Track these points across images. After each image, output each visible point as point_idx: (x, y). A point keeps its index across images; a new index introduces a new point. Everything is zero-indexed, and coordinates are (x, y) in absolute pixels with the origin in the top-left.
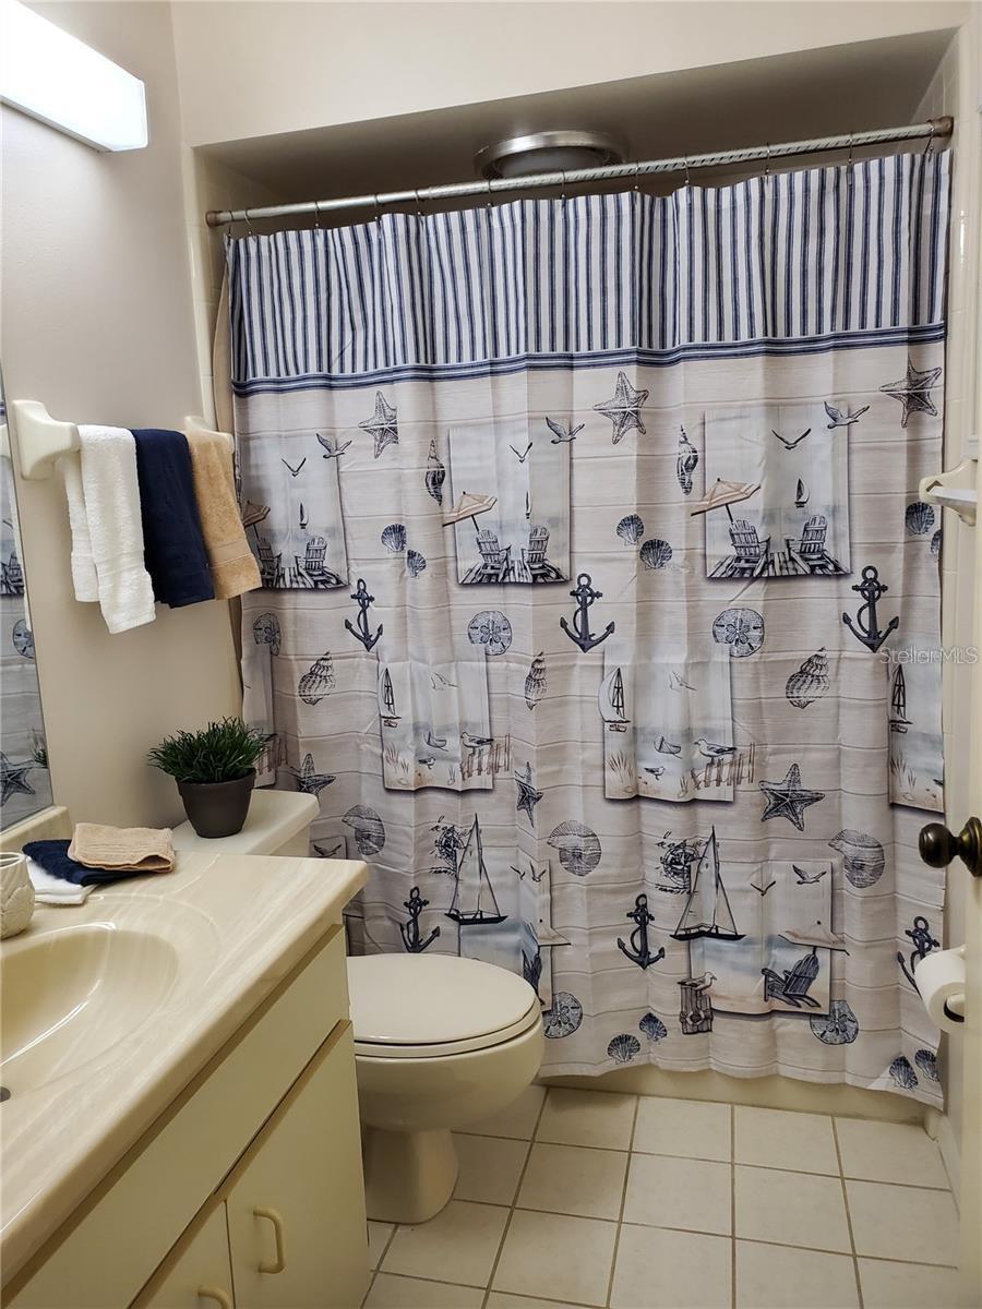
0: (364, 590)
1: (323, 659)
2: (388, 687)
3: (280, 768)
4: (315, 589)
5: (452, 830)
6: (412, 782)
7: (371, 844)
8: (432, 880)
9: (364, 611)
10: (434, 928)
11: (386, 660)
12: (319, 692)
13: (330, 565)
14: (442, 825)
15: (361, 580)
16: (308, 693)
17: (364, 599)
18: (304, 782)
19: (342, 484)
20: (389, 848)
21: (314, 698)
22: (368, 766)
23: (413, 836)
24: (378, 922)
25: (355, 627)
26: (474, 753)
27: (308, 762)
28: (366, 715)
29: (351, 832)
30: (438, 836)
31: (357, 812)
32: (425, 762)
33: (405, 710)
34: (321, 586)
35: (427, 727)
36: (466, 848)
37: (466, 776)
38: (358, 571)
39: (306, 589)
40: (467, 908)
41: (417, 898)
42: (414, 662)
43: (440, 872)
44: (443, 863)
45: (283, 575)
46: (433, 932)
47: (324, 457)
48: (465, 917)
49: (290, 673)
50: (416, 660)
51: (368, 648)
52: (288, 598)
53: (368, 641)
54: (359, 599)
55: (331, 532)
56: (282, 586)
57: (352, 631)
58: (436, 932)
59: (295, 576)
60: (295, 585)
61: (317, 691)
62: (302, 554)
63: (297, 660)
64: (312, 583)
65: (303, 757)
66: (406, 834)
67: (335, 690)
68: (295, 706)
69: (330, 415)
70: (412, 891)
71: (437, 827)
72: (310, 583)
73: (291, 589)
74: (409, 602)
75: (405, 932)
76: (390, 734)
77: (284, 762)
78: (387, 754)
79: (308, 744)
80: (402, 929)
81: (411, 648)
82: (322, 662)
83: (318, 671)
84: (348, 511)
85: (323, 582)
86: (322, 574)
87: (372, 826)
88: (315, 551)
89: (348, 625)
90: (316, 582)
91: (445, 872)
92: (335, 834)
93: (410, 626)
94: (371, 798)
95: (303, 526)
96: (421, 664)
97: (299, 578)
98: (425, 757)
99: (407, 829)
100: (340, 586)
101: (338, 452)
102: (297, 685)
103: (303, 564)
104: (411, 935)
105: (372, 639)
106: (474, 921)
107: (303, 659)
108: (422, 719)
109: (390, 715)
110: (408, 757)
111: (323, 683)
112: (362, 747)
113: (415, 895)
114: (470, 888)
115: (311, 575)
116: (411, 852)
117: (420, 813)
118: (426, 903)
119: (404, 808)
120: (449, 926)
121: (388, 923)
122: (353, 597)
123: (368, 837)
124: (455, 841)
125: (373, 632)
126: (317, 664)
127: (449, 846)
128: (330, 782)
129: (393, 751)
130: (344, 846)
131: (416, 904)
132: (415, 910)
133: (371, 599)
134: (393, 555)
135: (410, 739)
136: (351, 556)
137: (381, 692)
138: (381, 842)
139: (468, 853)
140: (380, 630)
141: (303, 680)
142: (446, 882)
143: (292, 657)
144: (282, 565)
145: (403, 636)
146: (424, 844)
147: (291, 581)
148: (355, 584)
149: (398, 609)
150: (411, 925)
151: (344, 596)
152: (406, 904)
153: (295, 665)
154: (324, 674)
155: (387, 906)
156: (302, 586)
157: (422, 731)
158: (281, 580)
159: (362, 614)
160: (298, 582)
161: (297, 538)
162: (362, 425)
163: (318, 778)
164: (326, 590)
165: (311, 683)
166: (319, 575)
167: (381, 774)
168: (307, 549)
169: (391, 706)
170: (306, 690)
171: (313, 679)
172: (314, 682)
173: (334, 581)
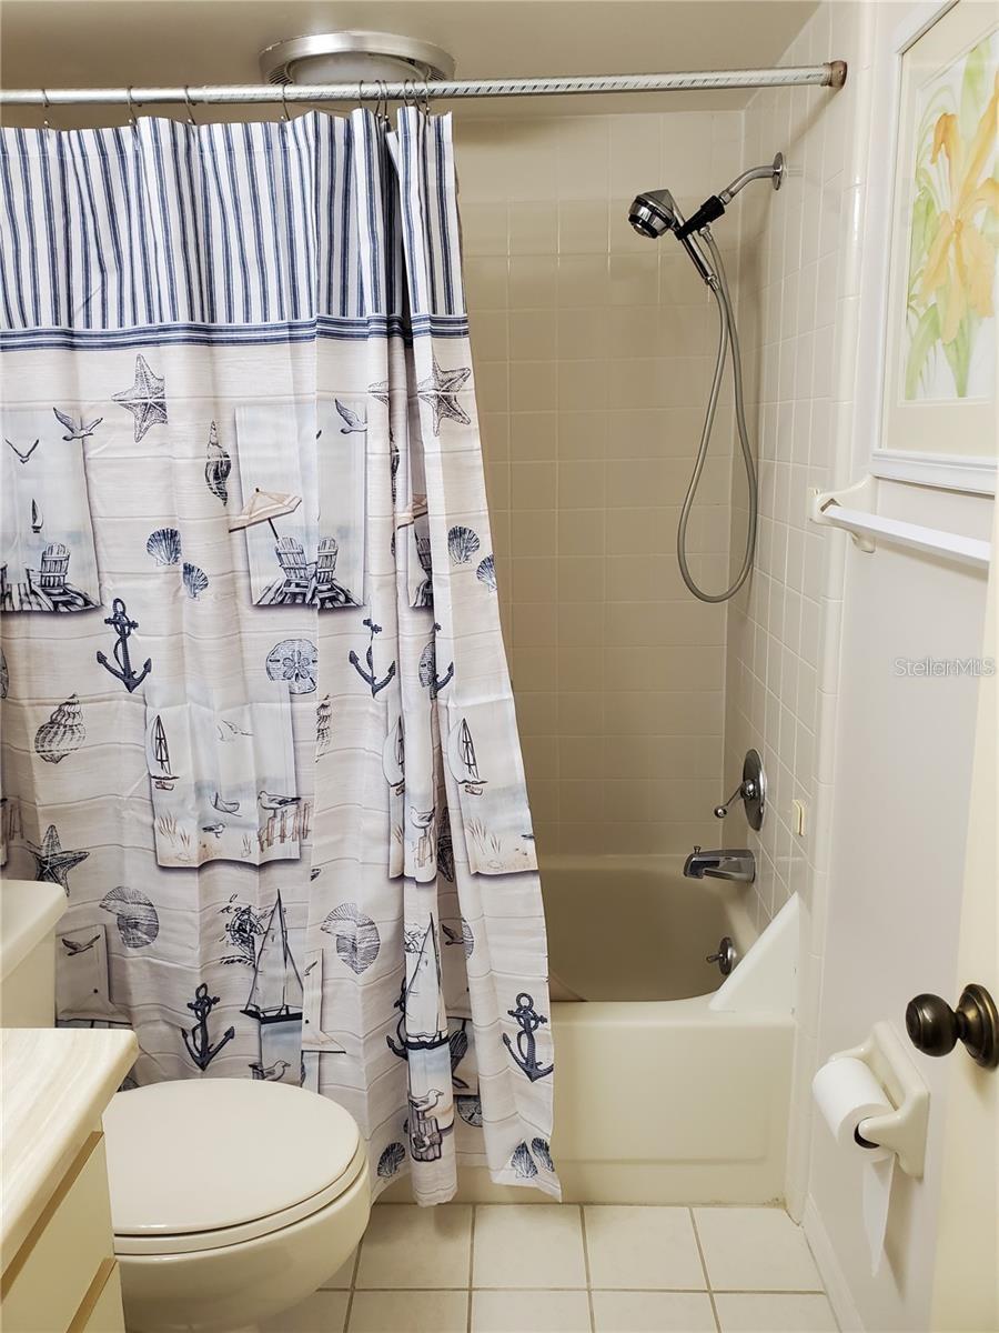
0: (123, 613)
1: (67, 703)
2: (161, 740)
3: (13, 843)
4: (55, 612)
5: (247, 911)
6: (195, 858)
7: (140, 934)
8: (225, 971)
9: (123, 640)
10: (228, 1028)
11: (157, 705)
12: (61, 747)
13: (75, 581)
14: (234, 905)
15: (118, 600)
16: (48, 748)
17: (122, 625)
18: (46, 863)
19: (91, 475)
20: (165, 939)
21: (57, 754)
22: (135, 837)
23: (197, 923)
24: (150, 1028)
25: (111, 661)
26: (275, 816)
27: (51, 837)
28: (131, 775)
29: (112, 919)
30: (229, 918)
31: (119, 894)
32: (211, 829)
33: (183, 765)
34: (63, 609)
35: (213, 787)
36: (266, 933)
37: (265, 844)
38: (112, 589)
39: (42, 613)
40: (269, 1003)
41: (205, 997)
42: (194, 705)
43: (233, 962)
44: (237, 951)
45: (10, 594)
46: (226, 1034)
47: (65, 438)
48: (267, 1014)
49: (23, 722)
50: (198, 702)
51: (130, 688)
52: (18, 625)
53: (130, 680)
54: (115, 623)
55: (76, 537)
56: (9, 608)
57: (107, 667)
58: (230, 1034)
59: (26, 595)
60: (26, 607)
61: (59, 745)
62: (36, 566)
63: (33, 705)
64: (51, 605)
65: (43, 831)
66: (190, 921)
67: (84, 743)
68: (30, 765)
69: (72, 382)
70: (198, 990)
71: (228, 908)
72: (47, 604)
73: (21, 612)
74: (185, 628)
75: (190, 1039)
76: (162, 797)
77: (17, 835)
78: (158, 823)
79: (50, 814)
80: (185, 1034)
81: (191, 688)
82: (66, 708)
83: (61, 720)
84: (99, 510)
85: (65, 604)
86: (64, 593)
87: (140, 913)
88: (53, 562)
89: (101, 659)
90: (56, 604)
91: (240, 961)
92: (90, 922)
93: (188, 659)
94: (139, 877)
95: (37, 529)
96: (204, 709)
97: (32, 598)
98: (210, 824)
99: (191, 915)
100: (89, 607)
101: (84, 432)
102: (32, 739)
103: (36, 579)
104: (198, 1043)
105: (136, 676)
106: (278, 1019)
107: (38, 704)
108: (207, 776)
109: (164, 774)
110: (189, 827)
111: (69, 734)
112: (124, 814)
113: (201, 994)
114: (274, 980)
115: (49, 594)
116: (195, 942)
117: (206, 893)
118: (216, 1000)
119: (186, 890)
120: (248, 1026)
121: (164, 1028)
122: (107, 621)
123: (136, 926)
124: (252, 925)
125: (137, 667)
126: (60, 710)
127: (244, 930)
128: (81, 859)
129: (168, 820)
130: (103, 937)
131: (204, 1003)
132: (203, 1012)
133: (133, 625)
134: (163, 568)
135: (191, 802)
136: (104, 568)
137: (151, 745)
138: (153, 931)
139: (269, 939)
140: (147, 666)
141: (40, 731)
142: (241, 973)
143: (25, 702)
144: (8, 581)
145: (179, 672)
146: (211, 931)
147: (21, 601)
148: (109, 604)
149: (174, 638)
150: (198, 1031)
151: (95, 620)
152: (190, 1006)
153: (29, 713)
154: (69, 722)
155: (163, 1008)
156: (36, 608)
157: (206, 792)
158: (7, 600)
159: (120, 644)
160: (30, 603)
161: (28, 545)
162: (117, 398)
163: (65, 855)
164: (71, 613)
165: (52, 734)
166: (60, 594)
167: (152, 848)
168: (43, 560)
169: (166, 763)
170: (45, 744)
171: (54, 730)
172: (56, 733)
173: (80, 602)
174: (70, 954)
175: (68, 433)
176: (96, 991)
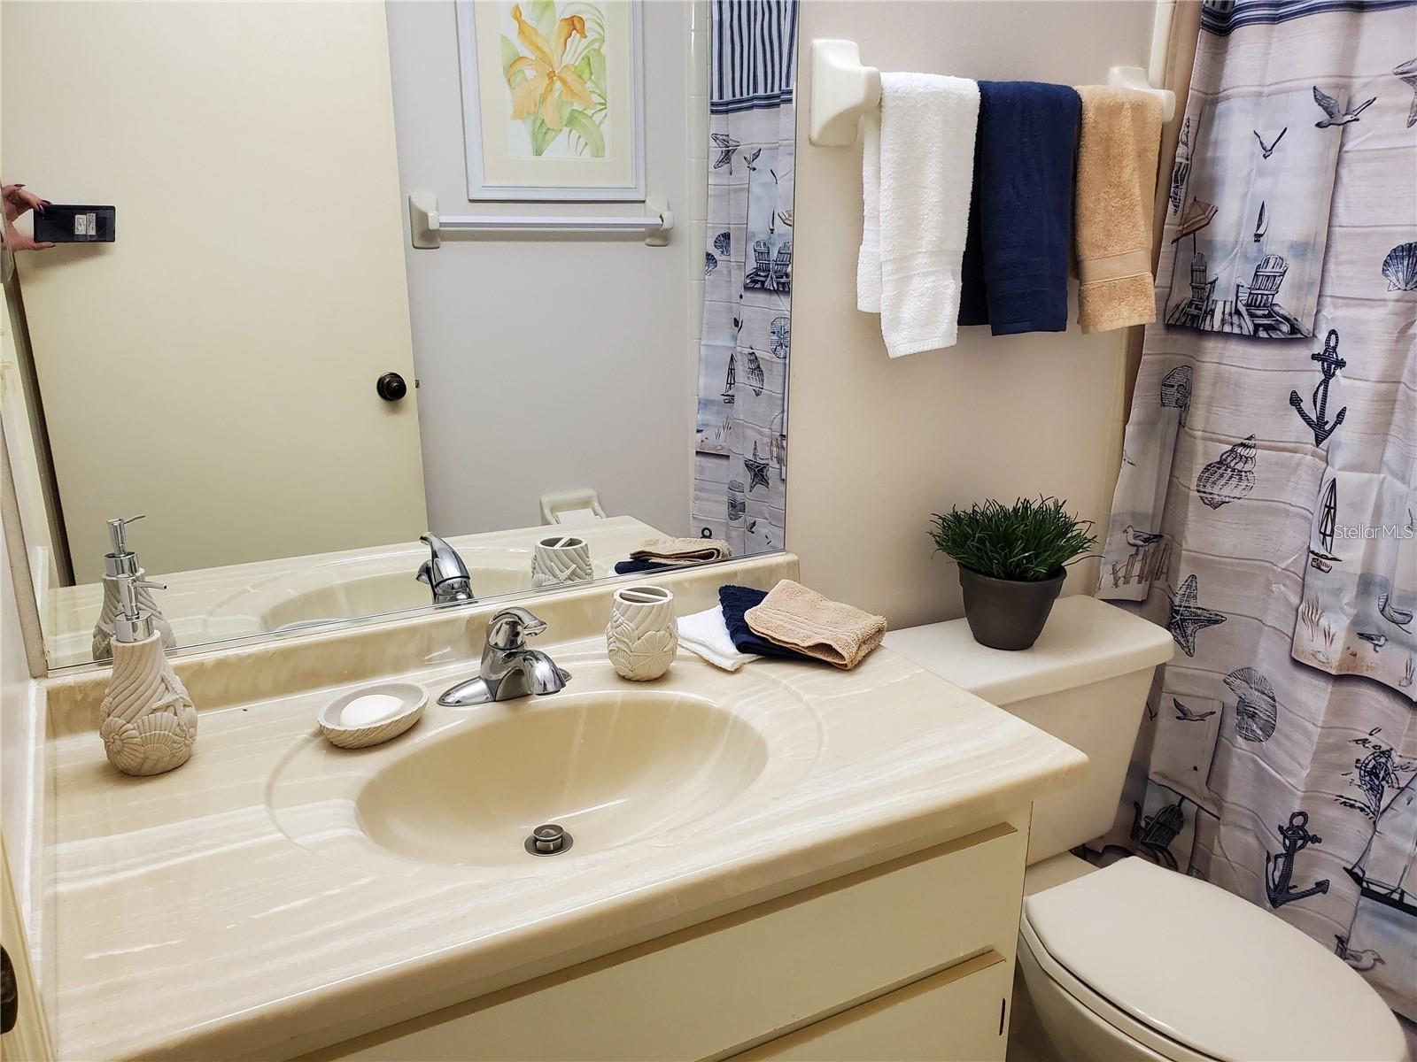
0: (1334, 348)
1: (1242, 445)
2: (1330, 510)
3: (1157, 583)
4: (1253, 338)
5: (1387, 754)
6: (1335, 663)
7: (1255, 727)
8: (1337, 813)
9: (1325, 382)
10: (1321, 878)
11: (1337, 468)
12: (1226, 491)
13: (1284, 301)
14: (1374, 740)
15: (1333, 332)
16: (1209, 490)
17: (1330, 362)
18: (1177, 612)
19: (1344, 173)
20: (1277, 742)
21: (1217, 499)
22: (1276, 617)
23: (1316, 740)
24: (1238, 833)
25: (1307, 405)
27: (1189, 586)
28: (1292, 540)
29: (1232, 700)
30: (1364, 754)
31: (1246, 675)
32: (1369, 638)
33: (1350, 554)
34: (1263, 334)
35: (1386, 585)
36: (1402, 790)
38: (1333, 315)
39: (1241, 337)
40: (1382, 875)
41: (1302, 828)
42: (1389, 478)
43: (1352, 806)
44: (1360, 795)
45: (1213, 311)
46: (1319, 884)
47: (1318, 125)
48: (1373, 887)
49: (1192, 456)
50: (1394, 474)
51: (1318, 441)
52: (1212, 348)
53: (1321, 430)
54: (1323, 360)
55: (1301, 249)
56: (1208, 328)
57: (1301, 411)
58: (1322, 887)
59: (1230, 314)
60: (1227, 329)
61: (1225, 489)
62: (1247, 282)
63: (1205, 439)
64: (1251, 328)
65: (1183, 576)
66: (1307, 733)
67: (1252, 494)
68: (1186, 504)
69: (1348, 54)
70: (1294, 816)
71: (1365, 741)
72: (1248, 326)
73: (1221, 334)
74: (1405, 377)
75: (1271, 865)
76: (1317, 580)
77: (1163, 576)
78: (1308, 609)
79: (1195, 562)
80: (1268, 859)
81: (1391, 454)
82: (1240, 450)
83: (1234, 462)
84: (1342, 216)
85: (1267, 328)
86: (1269, 316)
87: (1261, 703)
88: (1266, 278)
89: (1295, 400)
90: (1257, 327)
91: (1362, 810)
92: (1208, 693)
93: (1398, 417)
94: (1269, 663)
95: (1258, 237)
96: (1398, 484)
97: (1235, 319)
98: (1372, 631)
99: (1310, 726)
100: (1296, 335)
101: (1348, 118)
102: (1196, 475)
103: (1244, 297)
104: (1277, 874)
105: (1327, 427)
106: (1385, 899)
107: (1212, 440)
108: (1381, 570)
109: (1323, 552)
110: (1338, 624)
111: (1234, 481)
112: (1274, 587)
113: (1298, 821)
114: (1394, 850)
115: (1252, 316)
116: (1307, 760)
117: (1336, 710)
118: (1316, 839)
119: (1313, 698)
120: (1343, 887)
121: (1252, 841)
122: (1314, 357)
123: (1253, 716)
124: (1387, 774)
125: (1330, 416)
126: (1232, 450)
127: (1376, 773)
128: (1216, 622)
129: (1315, 607)
130: (1218, 714)
131: (1298, 835)
132: (1293, 843)
133: (1341, 364)
134: (1395, 294)
135: (1349, 596)
136: (1328, 291)
137: (1319, 512)
138: (1269, 728)
139: (1404, 799)
140: (1341, 415)
141: (1206, 469)
142: (1356, 825)
143: (1199, 434)
144: (1215, 296)
145: (1380, 430)
146: (1332, 757)
147: (1223, 322)
148: (1322, 336)
149: (1384, 386)
150: (1281, 861)
151: (1301, 353)
152: (1280, 828)
153: (1200, 446)
154: (1239, 467)
155: (1256, 818)
156: (1236, 330)
157: (1377, 590)
158: (1209, 318)
159: (1322, 387)
160: (1232, 324)
161: (1246, 257)
162: (1400, 70)
163: (1199, 612)
164: (1270, 340)
165: (1217, 476)
166: (1264, 316)
167: (1290, 635)
168: (1255, 275)
169: (1328, 539)
170: (1208, 485)
171: (1221, 471)
172: (1222, 476)
173: (1285, 328)
174: (1178, 718)
175: (1324, 117)
176: (1195, 768)
